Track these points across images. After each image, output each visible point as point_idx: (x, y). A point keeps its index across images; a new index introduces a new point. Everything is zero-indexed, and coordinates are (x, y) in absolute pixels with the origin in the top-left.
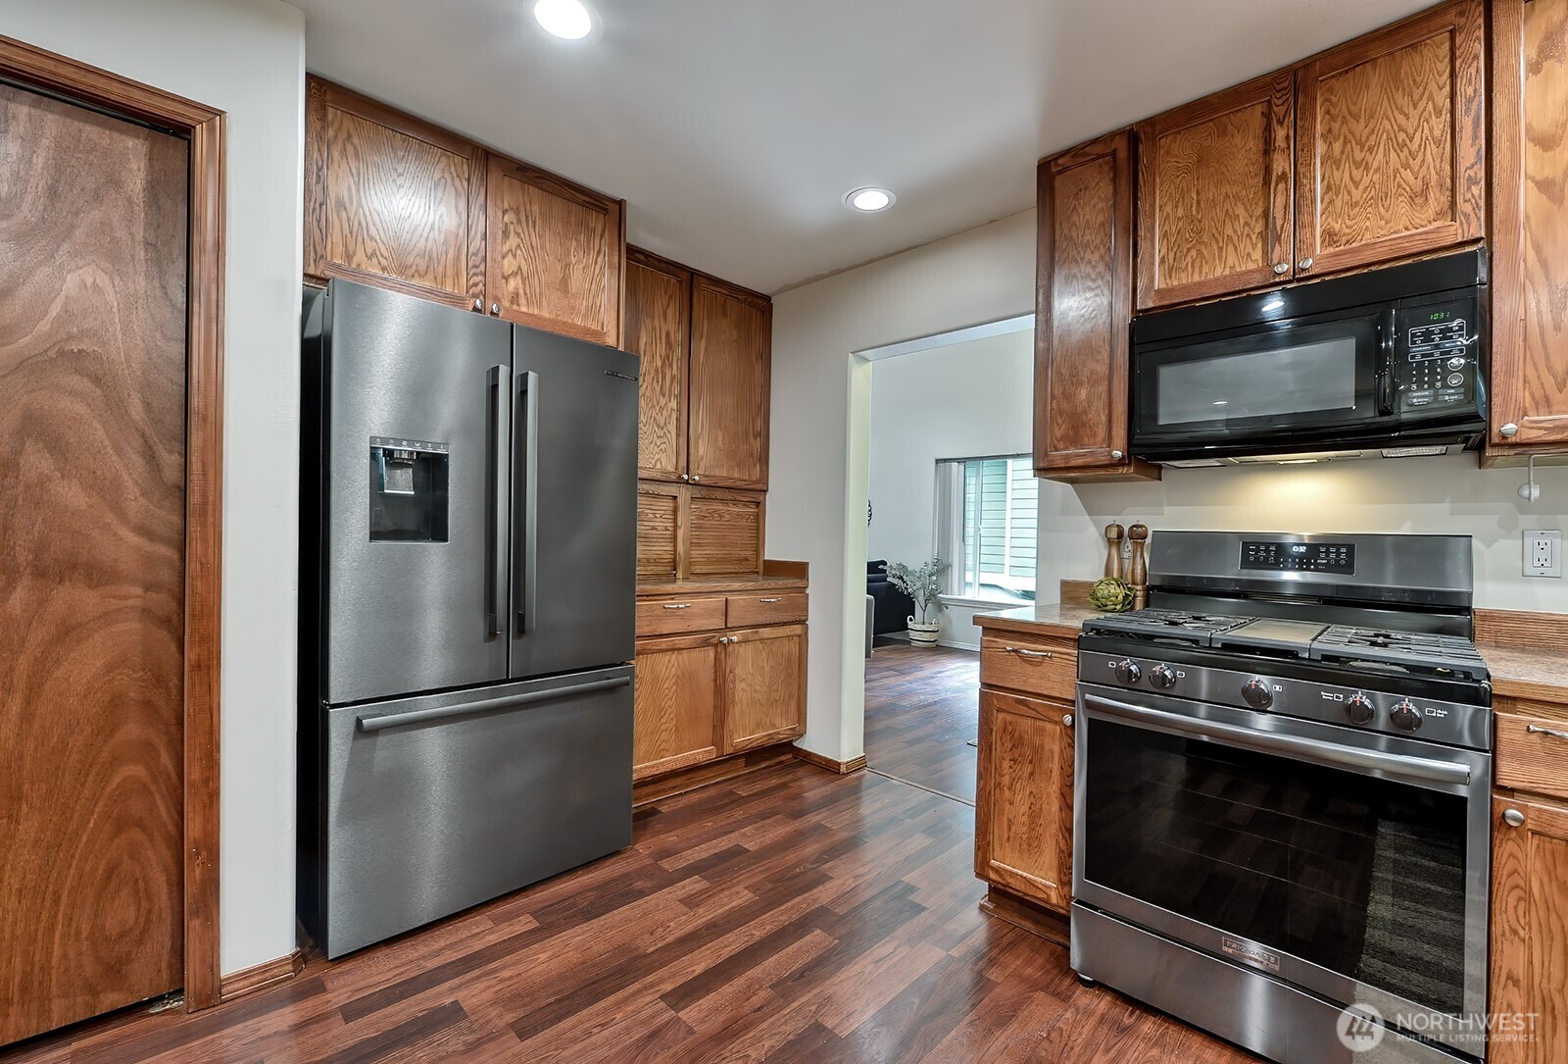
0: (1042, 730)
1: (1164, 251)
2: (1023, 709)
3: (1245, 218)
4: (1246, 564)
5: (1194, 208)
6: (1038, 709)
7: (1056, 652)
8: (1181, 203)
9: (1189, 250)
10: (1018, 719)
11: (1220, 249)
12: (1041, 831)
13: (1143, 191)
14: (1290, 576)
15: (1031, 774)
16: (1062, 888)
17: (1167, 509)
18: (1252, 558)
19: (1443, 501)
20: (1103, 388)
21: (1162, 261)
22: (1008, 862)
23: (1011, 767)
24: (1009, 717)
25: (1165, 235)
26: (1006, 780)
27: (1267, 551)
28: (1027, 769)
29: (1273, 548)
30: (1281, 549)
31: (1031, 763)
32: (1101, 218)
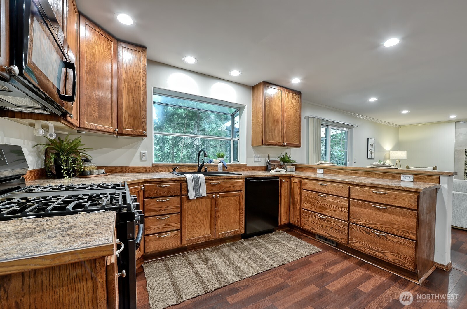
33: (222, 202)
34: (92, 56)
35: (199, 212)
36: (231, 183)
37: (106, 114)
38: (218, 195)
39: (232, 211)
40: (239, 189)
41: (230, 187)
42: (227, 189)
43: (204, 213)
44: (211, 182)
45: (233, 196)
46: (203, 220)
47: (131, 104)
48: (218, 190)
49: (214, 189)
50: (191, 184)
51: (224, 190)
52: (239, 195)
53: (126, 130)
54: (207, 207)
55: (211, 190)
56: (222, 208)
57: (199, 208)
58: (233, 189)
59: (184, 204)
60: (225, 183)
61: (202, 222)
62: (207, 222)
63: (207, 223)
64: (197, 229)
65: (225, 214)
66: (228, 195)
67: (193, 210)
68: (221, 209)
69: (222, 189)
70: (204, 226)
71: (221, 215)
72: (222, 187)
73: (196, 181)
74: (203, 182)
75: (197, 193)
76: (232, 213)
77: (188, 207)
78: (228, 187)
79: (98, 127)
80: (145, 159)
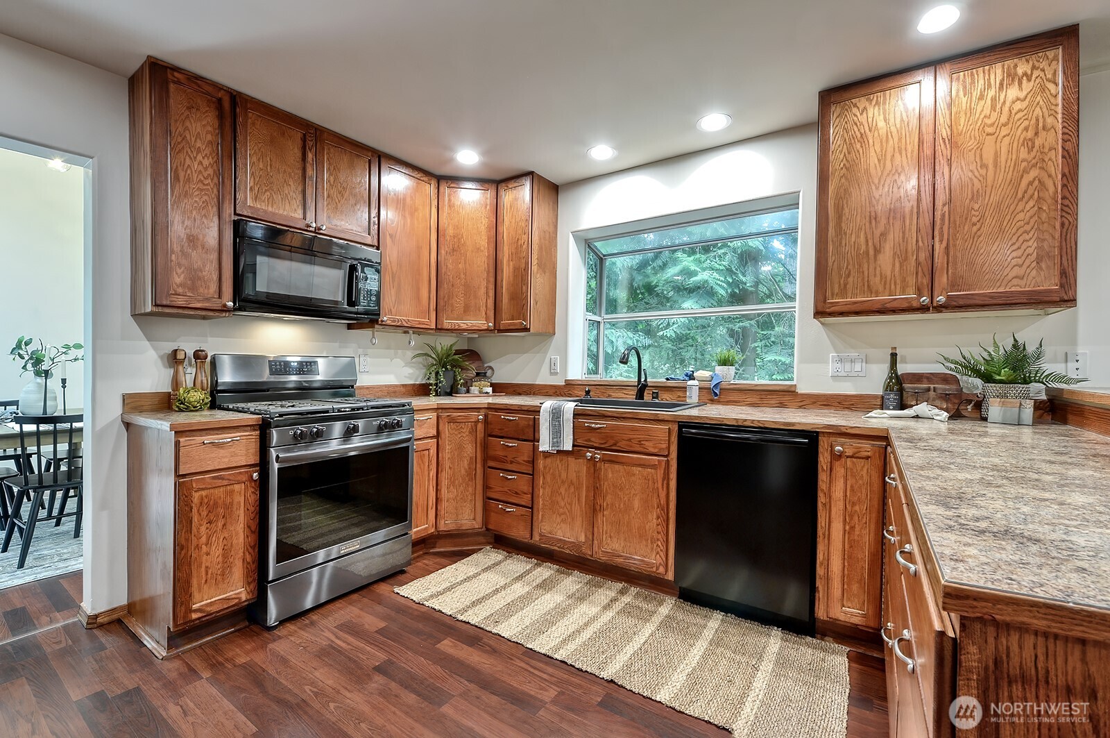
0: (232, 491)
1: (252, 184)
2: (219, 482)
3: (293, 190)
4: (272, 373)
5: (269, 168)
6: (231, 478)
7: (242, 436)
8: (261, 160)
9: (266, 191)
10: (212, 491)
11: (282, 199)
12: (231, 560)
13: (240, 138)
14: (294, 378)
15: (224, 525)
16: (249, 587)
17: (210, 339)
18: (274, 370)
19: (336, 342)
20: (214, 256)
21: (251, 188)
22: (206, 598)
23: (207, 528)
24: (204, 493)
25: (252, 174)
26: (204, 539)
27: (280, 365)
28: (220, 524)
29: (282, 363)
30: (287, 364)
31: (223, 517)
32: (209, 137)
33: (611, 473)
34: (456, 227)
35: (563, 482)
36: (634, 429)
37: (476, 304)
38: (598, 454)
39: (637, 503)
40: (655, 451)
41: (630, 440)
42: (623, 444)
43: (572, 490)
44: (587, 423)
45: (640, 465)
46: (570, 504)
47: (511, 279)
48: (602, 444)
49: (593, 439)
50: (546, 420)
51: (615, 445)
52: (654, 467)
53: (505, 322)
54: (578, 477)
55: (586, 441)
56: (610, 488)
57: (564, 475)
58: (638, 449)
59: (537, 460)
60: (617, 427)
61: (569, 507)
62: (578, 509)
63: (579, 514)
64: (559, 520)
65: (617, 506)
66: (623, 461)
67: (553, 474)
68: (609, 491)
69: (611, 442)
70: (573, 519)
71: (607, 505)
72: (612, 437)
73: (556, 414)
74: (569, 420)
75: (555, 440)
76: (636, 510)
77: (545, 467)
78: (626, 439)
79: (462, 325)
80: (555, 371)
